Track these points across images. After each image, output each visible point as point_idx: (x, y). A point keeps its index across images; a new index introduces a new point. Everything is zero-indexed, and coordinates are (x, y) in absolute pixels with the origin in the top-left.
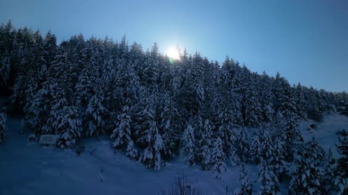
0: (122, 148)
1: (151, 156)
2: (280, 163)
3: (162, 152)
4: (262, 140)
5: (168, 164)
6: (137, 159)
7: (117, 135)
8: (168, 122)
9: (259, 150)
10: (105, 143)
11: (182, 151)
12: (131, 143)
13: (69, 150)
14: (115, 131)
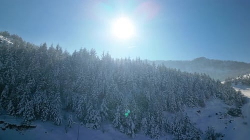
0: (118, 127)
1: (130, 132)
2: (181, 135)
3: (134, 130)
4: (175, 123)
5: (137, 135)
6: (124, 133)
7: (115, 122)
8: (136, 116)
9: (173, 128)
10: (110, 125)
11: (142, 128)
12: (122, 126)
13: (99, 130)
14: (114, 120)
